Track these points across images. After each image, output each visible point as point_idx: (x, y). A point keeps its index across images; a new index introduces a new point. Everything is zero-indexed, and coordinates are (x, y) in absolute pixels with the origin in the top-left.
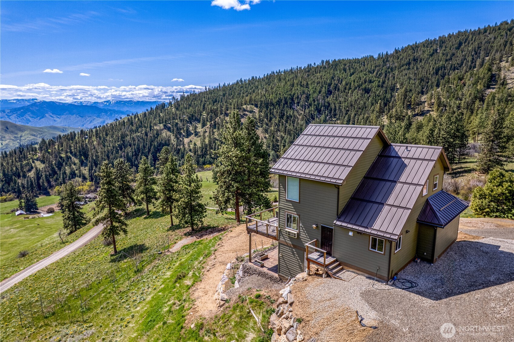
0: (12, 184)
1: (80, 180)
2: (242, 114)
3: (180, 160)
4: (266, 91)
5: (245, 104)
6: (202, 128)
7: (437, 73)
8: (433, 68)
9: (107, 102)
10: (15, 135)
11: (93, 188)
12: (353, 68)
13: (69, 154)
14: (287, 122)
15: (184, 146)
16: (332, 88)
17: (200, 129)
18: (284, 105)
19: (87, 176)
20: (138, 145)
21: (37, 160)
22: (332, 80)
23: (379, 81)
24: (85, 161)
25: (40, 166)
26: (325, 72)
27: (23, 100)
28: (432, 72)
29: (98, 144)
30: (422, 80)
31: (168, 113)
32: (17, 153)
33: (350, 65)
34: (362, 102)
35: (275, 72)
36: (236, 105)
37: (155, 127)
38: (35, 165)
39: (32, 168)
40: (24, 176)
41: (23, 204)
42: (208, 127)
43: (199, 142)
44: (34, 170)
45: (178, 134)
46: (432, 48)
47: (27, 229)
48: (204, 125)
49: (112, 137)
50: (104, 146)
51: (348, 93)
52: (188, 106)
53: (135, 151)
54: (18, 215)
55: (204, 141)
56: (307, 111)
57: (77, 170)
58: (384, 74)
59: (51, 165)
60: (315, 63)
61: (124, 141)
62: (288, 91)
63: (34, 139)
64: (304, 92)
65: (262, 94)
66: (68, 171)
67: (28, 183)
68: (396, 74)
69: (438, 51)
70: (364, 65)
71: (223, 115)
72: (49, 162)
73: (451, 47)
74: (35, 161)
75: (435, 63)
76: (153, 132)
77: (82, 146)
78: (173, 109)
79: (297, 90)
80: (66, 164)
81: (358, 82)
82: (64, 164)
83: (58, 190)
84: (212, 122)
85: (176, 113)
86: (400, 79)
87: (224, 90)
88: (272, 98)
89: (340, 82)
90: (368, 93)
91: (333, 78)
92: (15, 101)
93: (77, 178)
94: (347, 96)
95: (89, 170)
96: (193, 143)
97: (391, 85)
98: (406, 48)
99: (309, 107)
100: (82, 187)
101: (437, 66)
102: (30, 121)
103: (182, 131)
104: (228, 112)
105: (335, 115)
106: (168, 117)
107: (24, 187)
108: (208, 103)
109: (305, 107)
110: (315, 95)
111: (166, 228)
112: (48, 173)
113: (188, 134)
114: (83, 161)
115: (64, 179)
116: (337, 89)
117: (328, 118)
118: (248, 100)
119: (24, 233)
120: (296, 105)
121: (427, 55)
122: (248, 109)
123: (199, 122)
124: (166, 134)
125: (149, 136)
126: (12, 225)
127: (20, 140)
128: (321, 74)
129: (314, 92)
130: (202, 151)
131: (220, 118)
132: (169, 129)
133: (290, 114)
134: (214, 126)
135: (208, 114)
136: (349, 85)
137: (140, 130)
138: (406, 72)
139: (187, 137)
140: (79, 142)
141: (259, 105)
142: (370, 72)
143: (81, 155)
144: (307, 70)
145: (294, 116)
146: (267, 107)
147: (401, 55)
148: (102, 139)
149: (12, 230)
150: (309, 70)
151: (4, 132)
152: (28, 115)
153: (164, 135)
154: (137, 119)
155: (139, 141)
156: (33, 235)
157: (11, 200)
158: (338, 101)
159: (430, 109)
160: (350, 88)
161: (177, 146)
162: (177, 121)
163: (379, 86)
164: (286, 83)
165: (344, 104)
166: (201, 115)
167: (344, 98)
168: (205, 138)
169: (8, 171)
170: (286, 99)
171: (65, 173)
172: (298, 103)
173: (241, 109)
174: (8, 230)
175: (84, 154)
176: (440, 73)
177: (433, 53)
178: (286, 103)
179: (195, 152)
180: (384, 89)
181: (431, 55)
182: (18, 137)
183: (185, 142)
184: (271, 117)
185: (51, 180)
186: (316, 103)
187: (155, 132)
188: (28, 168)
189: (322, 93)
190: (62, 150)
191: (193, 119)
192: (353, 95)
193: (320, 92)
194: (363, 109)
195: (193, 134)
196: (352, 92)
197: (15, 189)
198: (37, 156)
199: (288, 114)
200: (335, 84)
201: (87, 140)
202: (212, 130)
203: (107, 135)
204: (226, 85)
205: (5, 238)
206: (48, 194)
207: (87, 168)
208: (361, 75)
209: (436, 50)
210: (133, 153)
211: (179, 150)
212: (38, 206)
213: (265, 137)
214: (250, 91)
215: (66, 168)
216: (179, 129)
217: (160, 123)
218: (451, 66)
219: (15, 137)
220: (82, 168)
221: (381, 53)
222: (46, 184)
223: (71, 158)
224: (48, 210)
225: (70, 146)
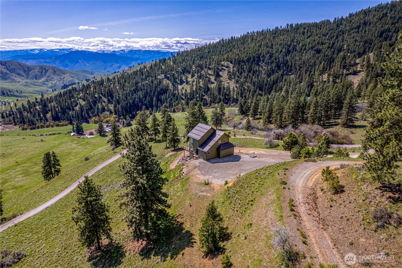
0: (66, 115)
1: (108, 113)
2: (220, 68)
3: (175, 102)
4: (240, 50)
5: (224, 61)
6: (192, 78)
7: (381, 36)
8: (378, 32)
9: (122, 50)
10: (60, 77)
11: (117, 119)
12: (310, 31)
13: (100, 95)
14: (253, 75)
15: (178, 91)
16: (291, 48)
17: (190, 79)
18: (252, 62)
19: (113, 111)
20: (147, 90)
21: (80, 98)
22: (292, 42)
23: (330, 44)
24: (111, 100)
25: (83, 103)
26: (287, 35)
27: (63, 49)
28: (377, 35)
29: (120, 89)
30: (366, 42)
31: (167, 66)
32: (68, 93)
33: (308, 29)
34: (313, 61)
35: (250, 33)
36: (216, 62)
37: (159, 77)
38: (79, 102)
39: (77, 104)
40: (73, 110)
41: (75, 129)
42: (195, 78)
43: (189, 89)
44: (78, 106)
45: (174, 82)
46: (383, 12)
47: (81, 145)
48: (193, 76)
49: (129, 83)
50: (124, 90)
51: (303, 53)
52: (182, 61)
53: (145, 94)
54: (72, 135)
55: (192, 88)
56: (269, 67)
57: (106, 106)
58: (335, 37)
59: (89, 102)
60: (281, 26)
61: (137, 87)
62: (256, 51)
63: (72, 80)
64: (268, 52)
65: (236, 54)
66: (100, 107)
67: (76, 114)
68: (346, 37)
69: (388, 15)
70: (321, 29)
71: (207, 69)
72: (88, 100)
73: (399, 12)
74: (79, 99)
75: (382, 27)
76: (157, 80)
77: (109, 90)
78: (172, 63)
79: (264, 50)
80: (99, 102)
81: (312, 44)
82: (97, 101)
83: (94, 120)
84: (199, 74)
85: (173, 66)
86: (347, 41)
87: (209, 48)
88: (244, 56)
89: (298, 44)
90: (319, 53)
91: (293, 41)
92: (58, 50)
93: (106, 112)
94: (302, 55)
95: (114, 106)
96: (184, 89)
97: (339, 46)
98: (360, 12)
99: (271, 64)
100: (109, 118)
101: (383, 29)
102: (69, 66)
103: (177, 80)
104: (211, 67)
105: (291, 70)
106: (167, 69)
107: (73, 117)
108: (197, 59)
109: (268, 64)
110: (277, 54)
111: (164, 148)
112: (87, 108)
113: (182, 83)
114: (110, 100)
115: (98, 112)
116: (295, 50)
117: (285, 73)
118: (226, 58)
119: (80, 147)
120: (261, 62)
121: (377, 19)
122: (225, 65)
123: (190, 73)
124: (166, 82)
125: (154, 84)
126: (72, 142)
127: (63, 80)
128: (284, 37)
129: (277, 52)
130: (191, 95)
131: (204, 71)
132: (168, 78)
133: (256, 69)
134: (200, 77)
135: (196, 68)
136: (304, 47)
137: (148, 79)
138: (355, 34)
139: (181, 85)
140: (107, 87)
141: (233, 62)
142: (324, 35)
143: (108, 96)
144: (274, 32)
145: (259, 71)
146: (239, 64)
147: (353, 19)
148: (122, 85)
149: (73, 145)
150: (276, 32)
151: (53, 75)
152: (67, 61)
153: (164, 82)
154: (146, 70)
155: (147, 87)
156: (86, 148)
157: (66, 125)
158: (295, 60)
159: (362, 70)
160: (305, 49)
161: (173, 91)
162: (174, 73)
163: (328, 47)
164: (256, 44)
165: (298, 62)
166: (191, 68)
167: (299, 57)
168: (193, 86)
169: (63, 106)
170: (254, 57)
171: (98, 108)
172: (263, 60)
173: (220, 64)
174: (71, 145)
175: (110, 95)
176: (384, 36)
177: (383, 17)
178: (254, 60)
179: (186, 96)
180: (332, 50)
181: (380, 19)
182: (62, 78)
183: (179, 88)
184: (241, 71)
185: (89, 112)
186: (277, 61)
187: (158, 80)
188: (75, 104)
189: (282, 53)
190: (96, 92)
191: (185, 71)
192: (307, 55)
193: (281, 52)
194: (312, 67)
195: (185, 82)
196: (307, 52)
197: (68, 118)
198: (80, 96)
199: (255, 69)
200: (294, 45)
201: (112, 85)
202: (199, 80)
203: (125, 82)
204: (211, 43)
205: (71, 150)
206: (88, 122)
207: (112, 105)
208: (316, 38)
209: (386, 14)
210: (143, 96)
211: (175, 94)
212: (84, 129)
213: (236, 87)
214: (229, 49)
215: (99, 104)
216: (175, 79)
217: (162, 74)
218: (396, 29)
219: (60, 78)
220: (109, 105)
221: (337, 18)
222: (86, 116)
223: (102, 98)
224: (90, 133)
225: (101, 89)
